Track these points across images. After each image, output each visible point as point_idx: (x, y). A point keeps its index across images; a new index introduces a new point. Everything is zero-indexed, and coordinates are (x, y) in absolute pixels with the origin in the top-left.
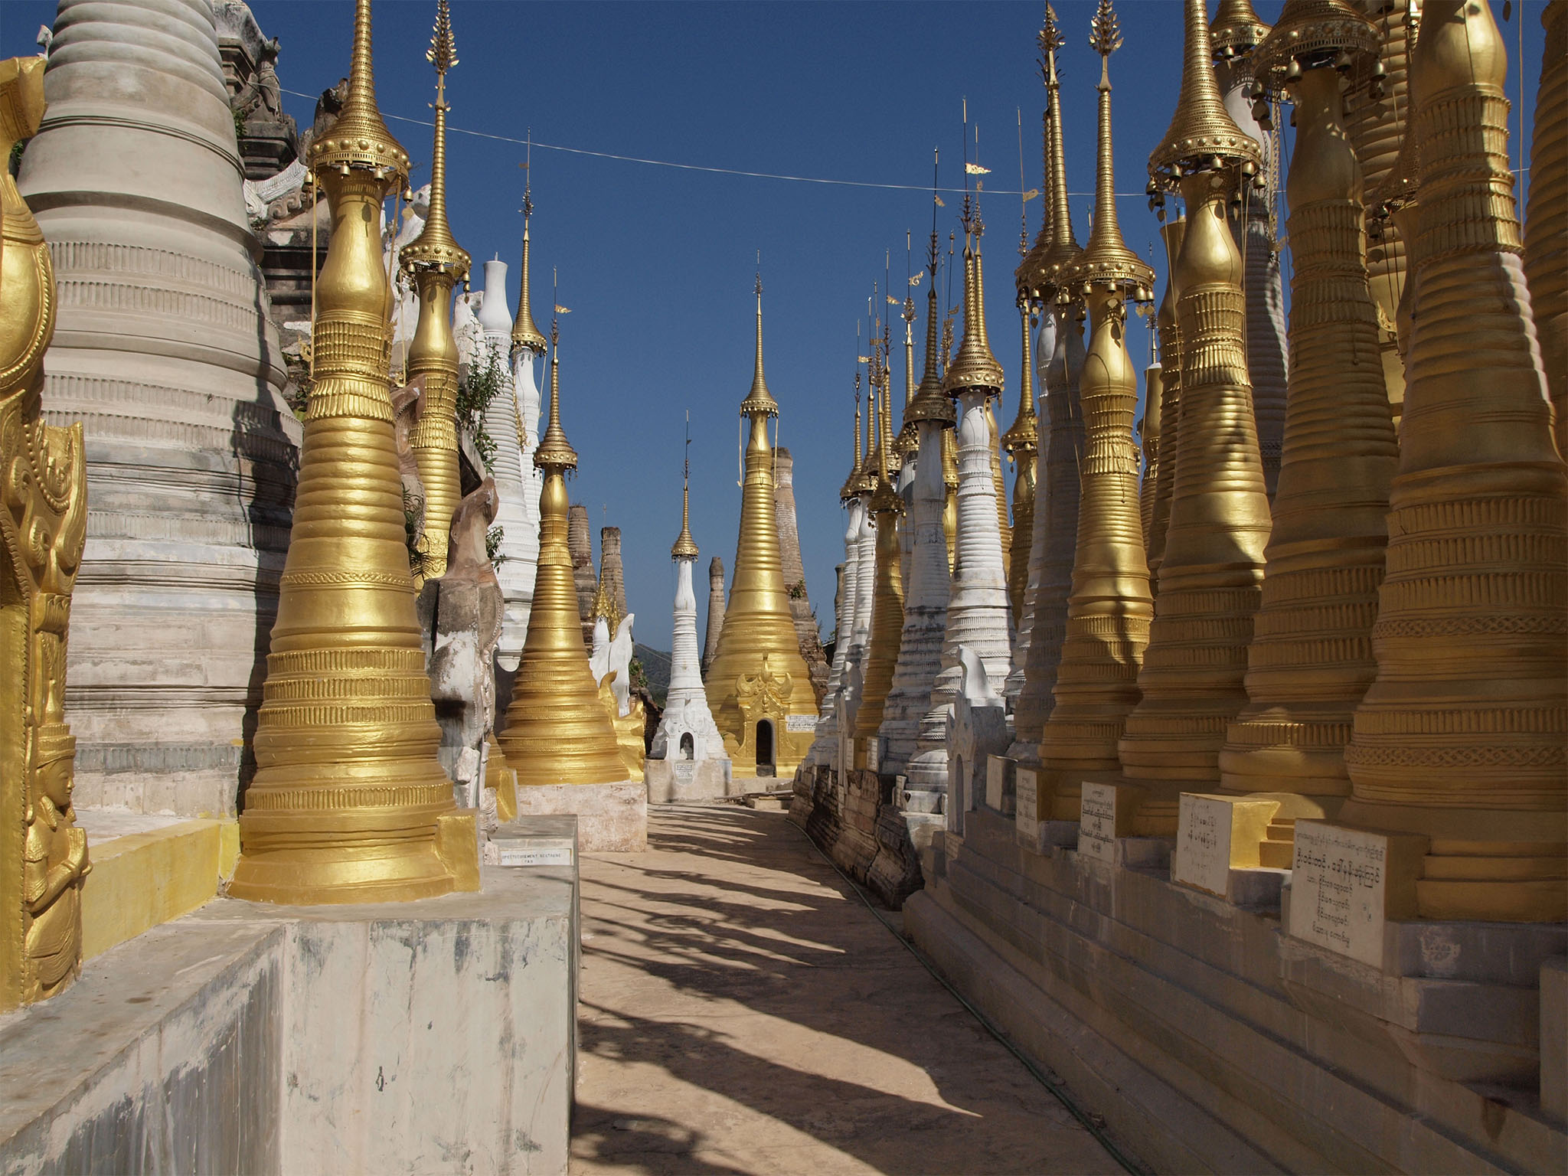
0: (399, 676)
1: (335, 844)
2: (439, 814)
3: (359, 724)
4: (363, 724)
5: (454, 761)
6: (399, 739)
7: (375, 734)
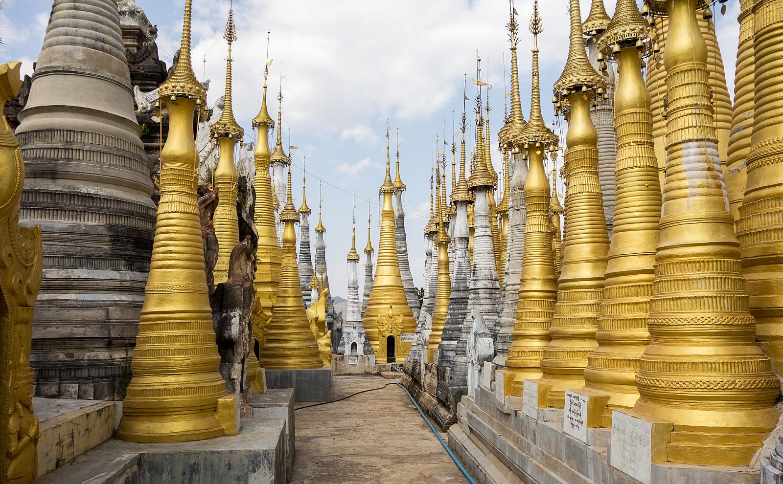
0: (200, 333)
1: (168, 414)
2: (219, 398)
3: (180, 356)
4: (182, 356)
5: (230, 369)
6: (199, 363)
7: (187, 361)
